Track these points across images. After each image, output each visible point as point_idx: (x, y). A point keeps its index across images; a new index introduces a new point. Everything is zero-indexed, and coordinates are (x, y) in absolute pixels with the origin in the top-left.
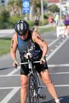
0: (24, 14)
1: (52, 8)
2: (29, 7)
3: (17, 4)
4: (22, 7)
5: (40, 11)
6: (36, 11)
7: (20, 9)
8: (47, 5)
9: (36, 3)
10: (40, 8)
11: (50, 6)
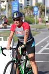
0: (34, 15)
2: (37, 11)
3: (30, 9)
4: (33, 11)
6: (41, 14)
7: (31, 12)
9: (42, 9)
10: (44, 12)
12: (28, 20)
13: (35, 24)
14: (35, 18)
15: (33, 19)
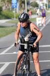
0: (13, 8)
1: (33, 4)
2: (16, 4)
3: (8, 1)
4: (11, 3)
5: (25, 6)
6: (22, 6)
7: (10, 5)
8: (29, 2)
11: (32, 3)
12: (6, 14)
13: (15, 19)
14: (14, 12)
15: (11, 13)
